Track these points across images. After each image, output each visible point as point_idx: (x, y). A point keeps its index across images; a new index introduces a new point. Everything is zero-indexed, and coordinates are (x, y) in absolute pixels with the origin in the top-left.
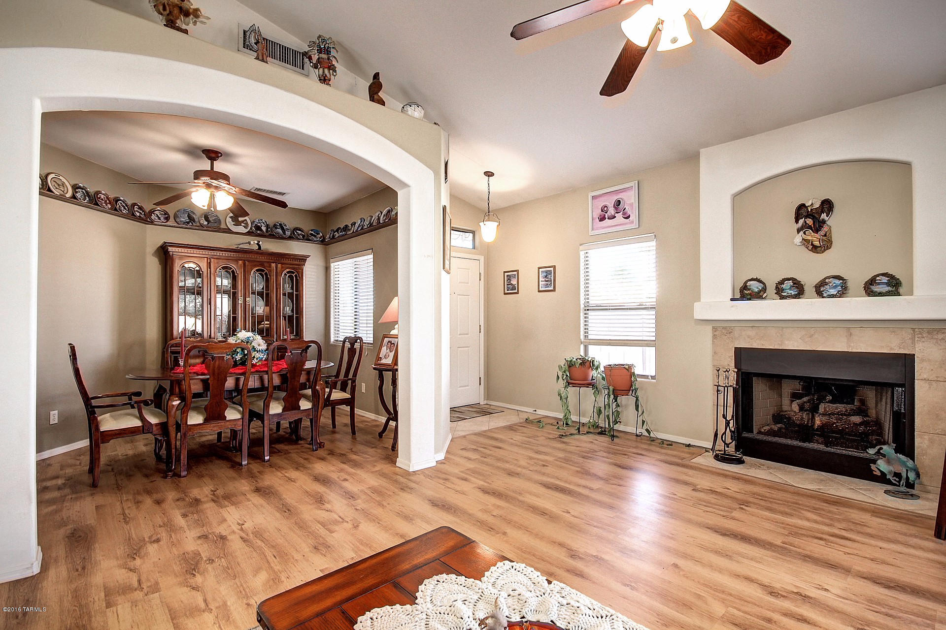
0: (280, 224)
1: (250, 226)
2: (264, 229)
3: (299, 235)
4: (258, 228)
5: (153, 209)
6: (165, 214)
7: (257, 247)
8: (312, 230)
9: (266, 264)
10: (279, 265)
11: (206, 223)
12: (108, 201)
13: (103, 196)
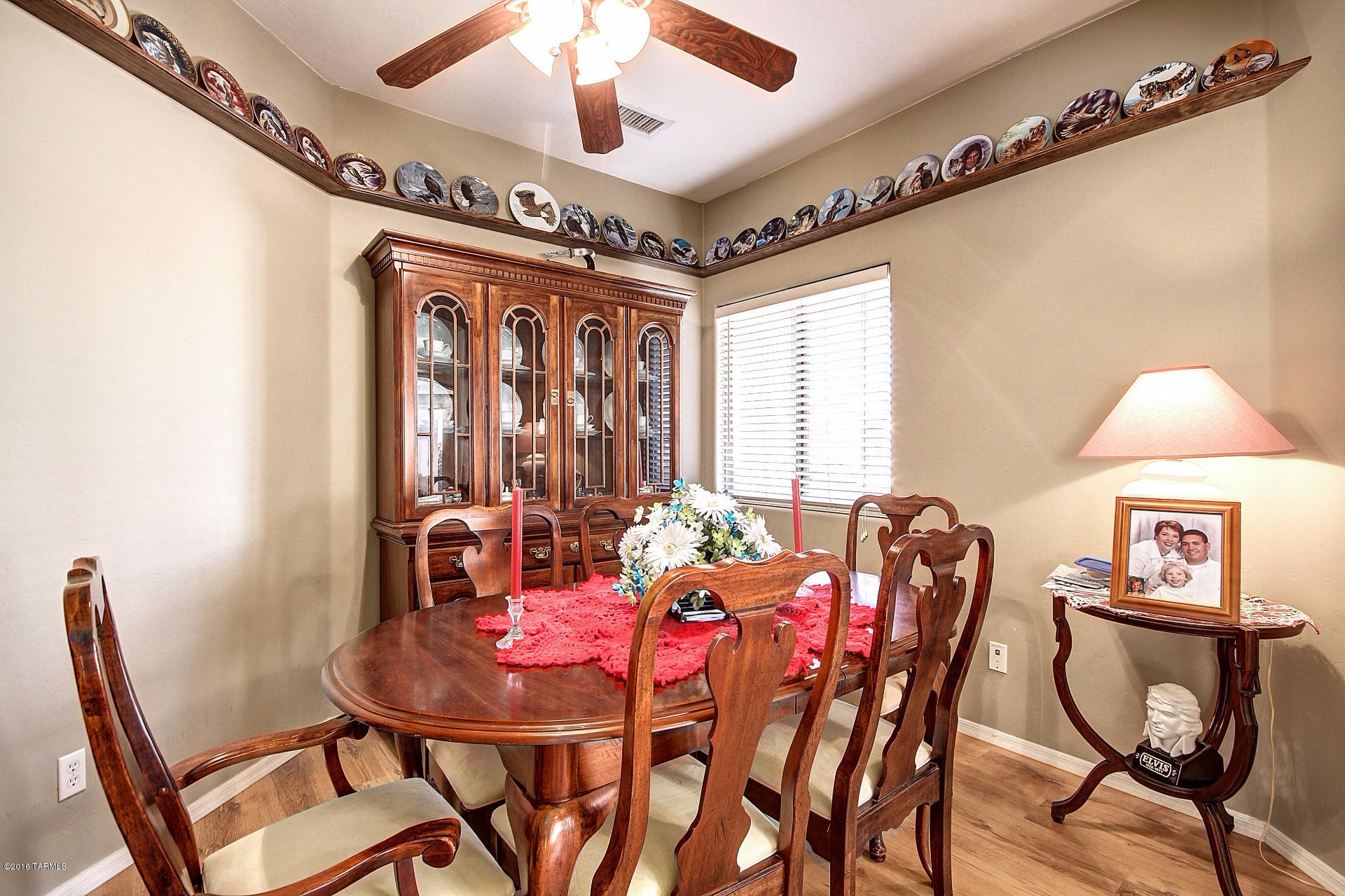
0: (616, 221)
1: (558, 219)
2: (585, 228)
3: (652, 249)
4: (575, 226)
5: (345, 155)
6: (374, 171)
7: (585, 265)
8: (676, 241)
9: (607, 308)
10: (634, 312)
11: (466, 202)
12: (235, 99)
13: (221, 81)
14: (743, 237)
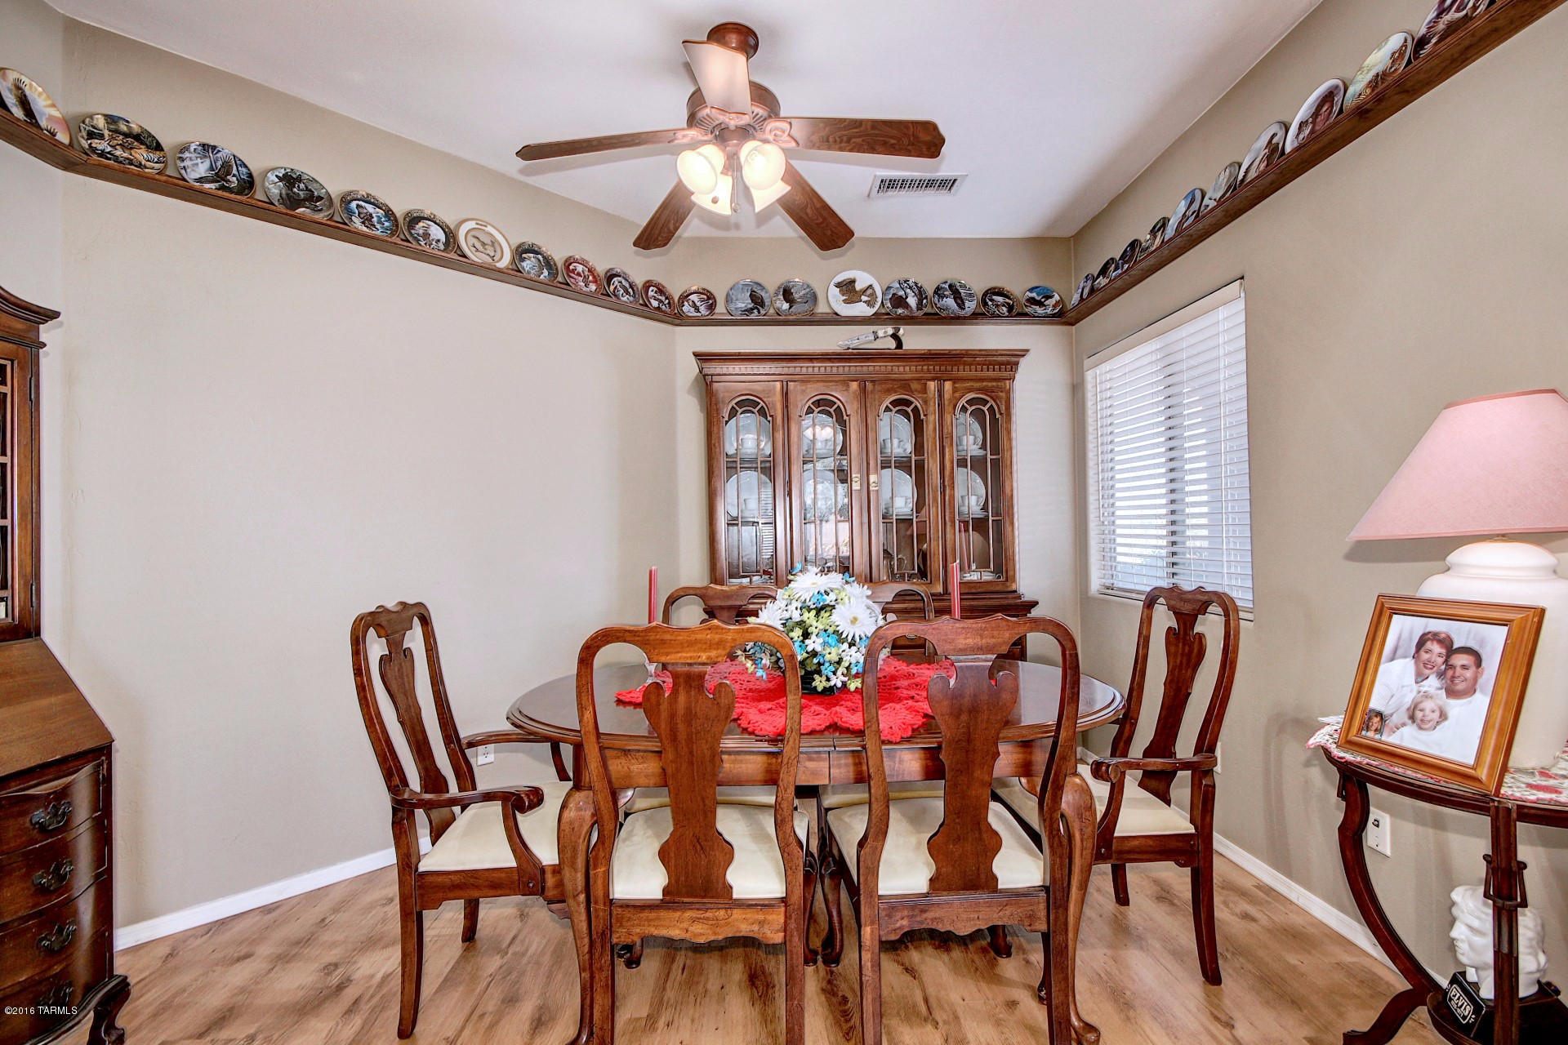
0: (950, 286)
1: (879, 300)
2: (912, 301)
3: (997, 306)
4: (899, 301)
5: (684, 292)
6: (709, 298)
7: (892, 344)
8: (1031, 290)
9: (915, 386)
10: (948, 385)
11: (786, 306)
12: (591, 278)
13: (580, 268)
14: (1104, 271)
